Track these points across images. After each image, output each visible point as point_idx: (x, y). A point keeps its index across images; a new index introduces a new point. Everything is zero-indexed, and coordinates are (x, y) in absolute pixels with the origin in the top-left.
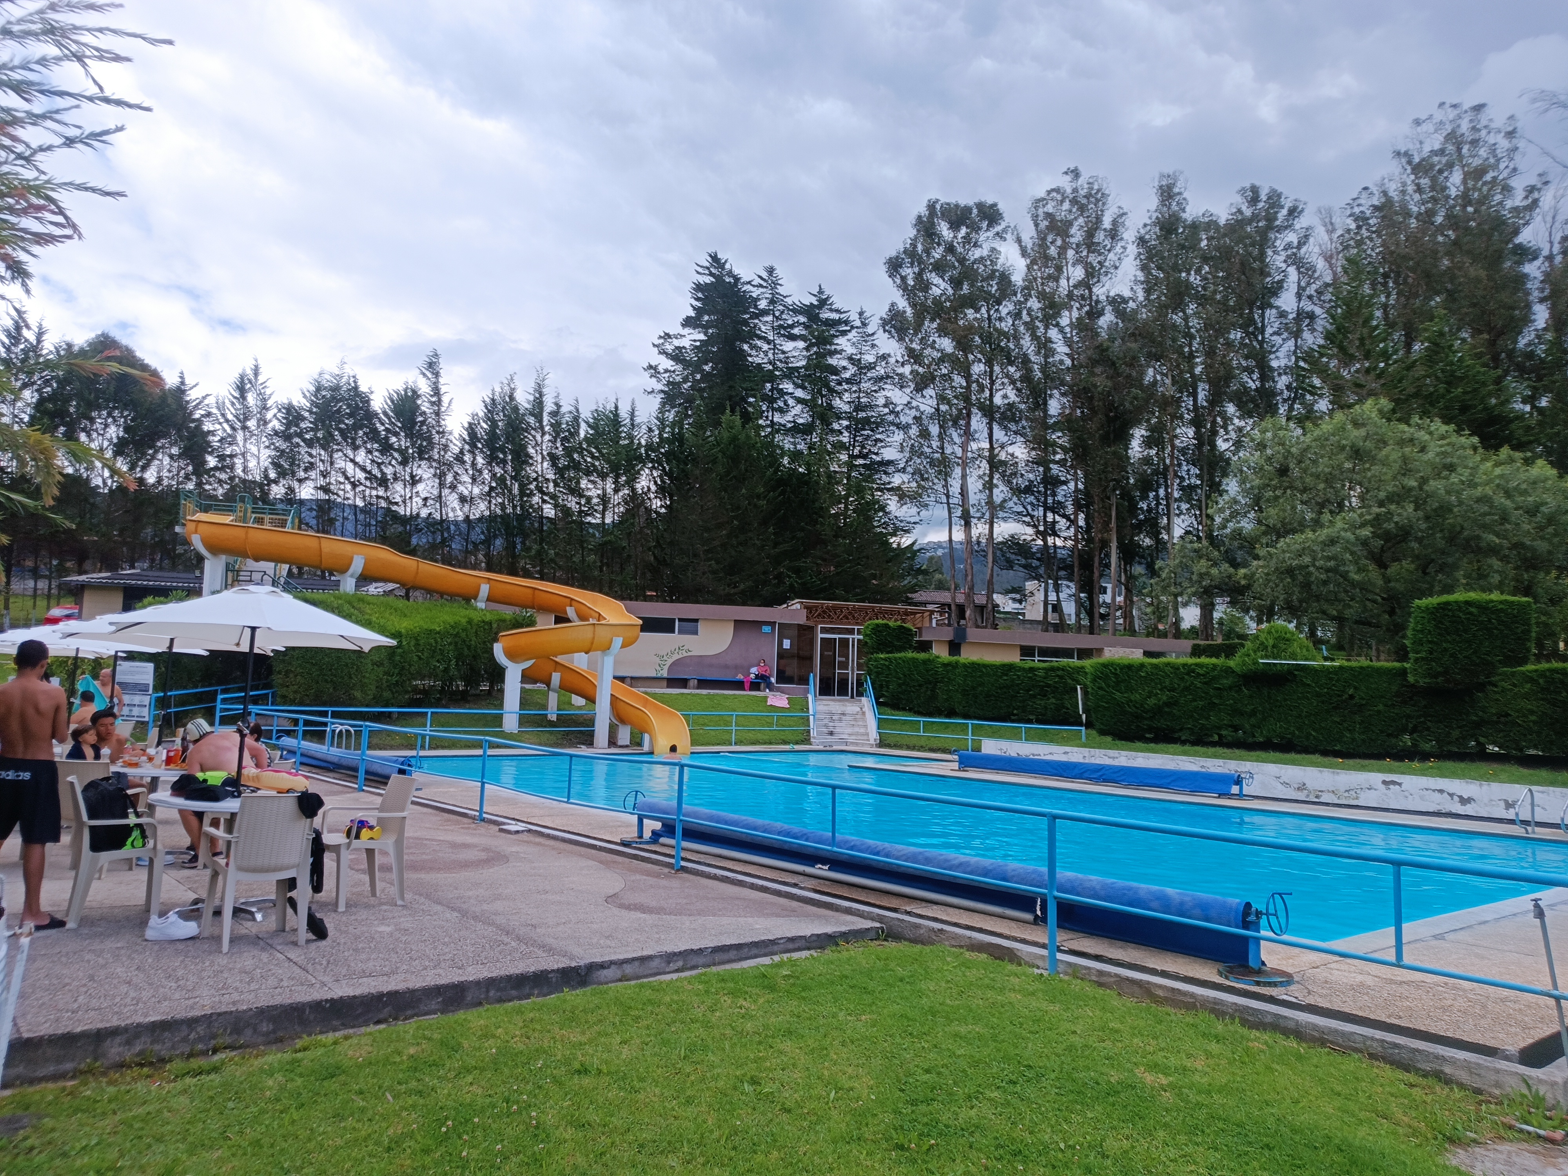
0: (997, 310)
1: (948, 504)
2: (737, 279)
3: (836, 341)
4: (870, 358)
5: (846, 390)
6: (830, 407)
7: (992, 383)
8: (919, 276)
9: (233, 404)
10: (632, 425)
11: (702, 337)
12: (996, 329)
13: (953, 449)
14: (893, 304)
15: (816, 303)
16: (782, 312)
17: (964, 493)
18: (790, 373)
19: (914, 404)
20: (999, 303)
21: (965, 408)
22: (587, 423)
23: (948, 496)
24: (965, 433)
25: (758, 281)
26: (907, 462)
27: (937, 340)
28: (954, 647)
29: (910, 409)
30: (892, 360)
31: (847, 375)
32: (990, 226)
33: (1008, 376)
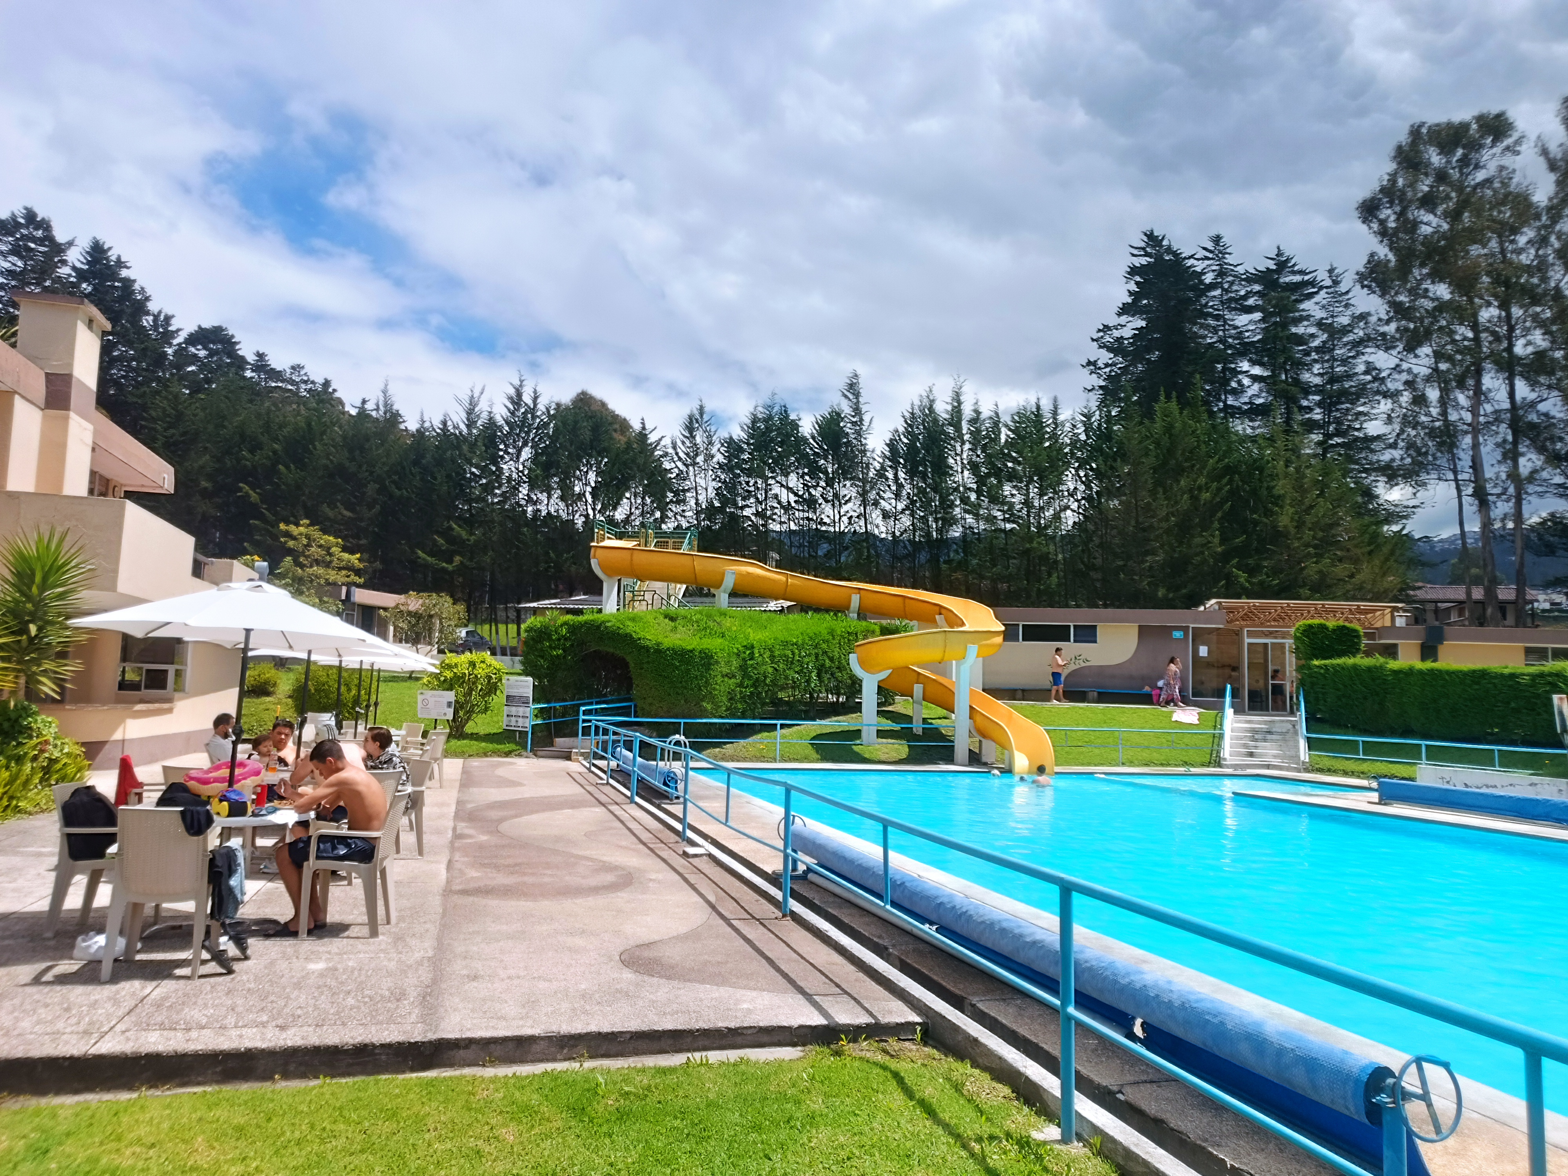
0: (1513, 242)
1: (1456, 480)
2: (1176, 254)
3: (1302, 306)
4: (1345, 320)
5: (1315, 361)
6: (1297, 382)
7: (1511, 329)
8: (1401, 215)
9: (683, 443)
10: (1056, 424)
11: (1143, 324)
12: (1511, 263)
13: (1460, 415)
14: (1372, 255)
15: (1274, 267)
16: (1232, 283)
17: (1476, 466)
18: (1245, 350)
19: (1405, 366)
20: (1515, 231)
21: (1473, 364)
22: (1007, 426)
23: (1455, 472)
24: (1475, 393)
25: (1202, 253)
26: (1398, 435)
27: (1431, 287)
28: (1429, 651)
29: (1400, 372)
30: (1373, 319)
31: (1316, 343)
32: (1497, 139)
33: (1535, 317)
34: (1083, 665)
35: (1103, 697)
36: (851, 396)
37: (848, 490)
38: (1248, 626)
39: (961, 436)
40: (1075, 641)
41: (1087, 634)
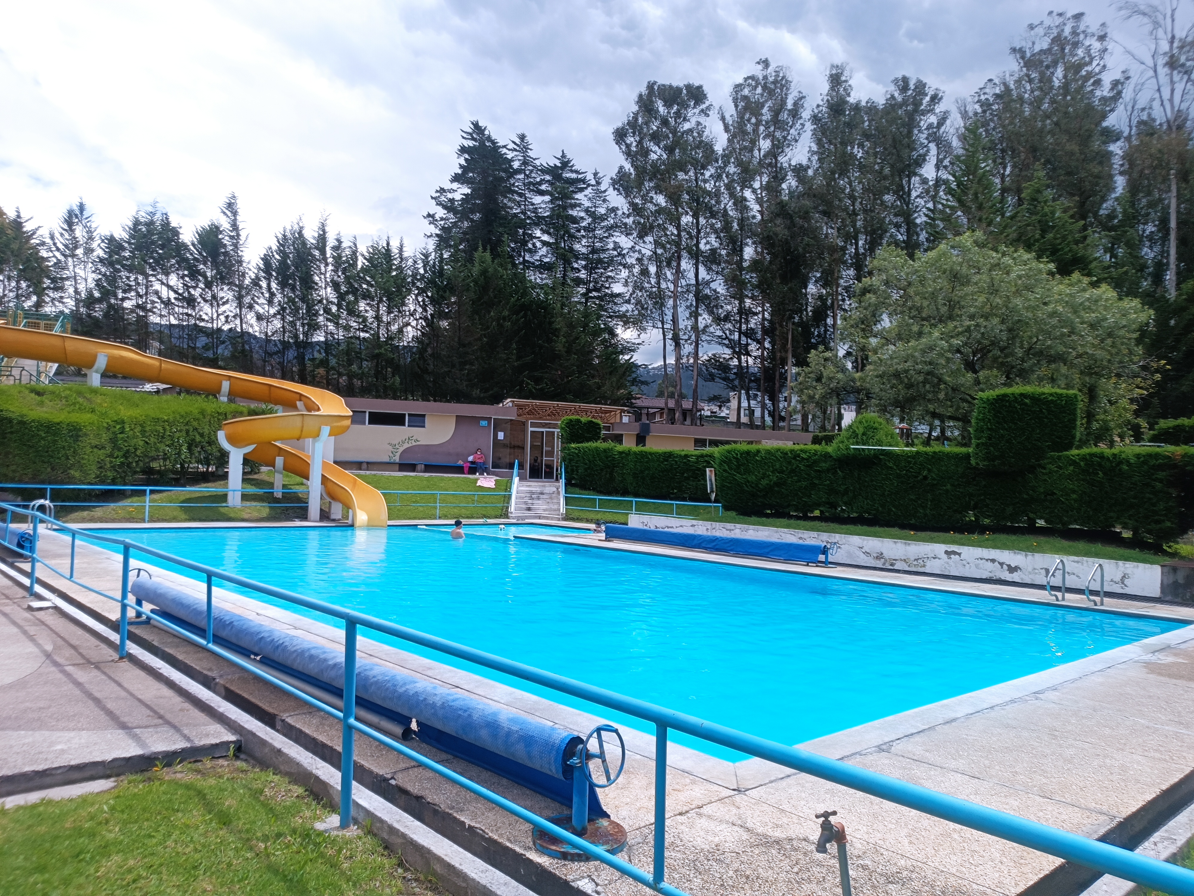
0: (702, 174)
1: (663, 328)
2: (494, 142)
3: (576, 196)
4: (602, 211)
5: (583, 236)
6: (571, 250)
7: (699, 232)
8: (640, 143)
9: (62, 235)
10: (401, 258)
11: (469, 191)
12: (701, 188)
13: (667, 286)
14: (621, 168)
15: (559, 165)
16: (531, 171)
17: (675, 320)
18: (539, 221)
19: (637, 248)
20: (704, 167)
21: (676, 252)
22: (363, 255)
23: (663, 323)
24: (676, 272)
25: (511, 146)
26: (631, 295)
27: (654, 196)
28: (641, 439)
29: (634, 252)
30: (620, 213)
31: (583, 224)
32: (697, 104)
33: (712, 226)
34: (414, 444)
35: (429, 468)
36: (229, 214)
37: (226, 293)
38: (531, 419)
39: (325, 259)
40: (409, 426)
41: (418, 420)
